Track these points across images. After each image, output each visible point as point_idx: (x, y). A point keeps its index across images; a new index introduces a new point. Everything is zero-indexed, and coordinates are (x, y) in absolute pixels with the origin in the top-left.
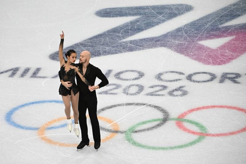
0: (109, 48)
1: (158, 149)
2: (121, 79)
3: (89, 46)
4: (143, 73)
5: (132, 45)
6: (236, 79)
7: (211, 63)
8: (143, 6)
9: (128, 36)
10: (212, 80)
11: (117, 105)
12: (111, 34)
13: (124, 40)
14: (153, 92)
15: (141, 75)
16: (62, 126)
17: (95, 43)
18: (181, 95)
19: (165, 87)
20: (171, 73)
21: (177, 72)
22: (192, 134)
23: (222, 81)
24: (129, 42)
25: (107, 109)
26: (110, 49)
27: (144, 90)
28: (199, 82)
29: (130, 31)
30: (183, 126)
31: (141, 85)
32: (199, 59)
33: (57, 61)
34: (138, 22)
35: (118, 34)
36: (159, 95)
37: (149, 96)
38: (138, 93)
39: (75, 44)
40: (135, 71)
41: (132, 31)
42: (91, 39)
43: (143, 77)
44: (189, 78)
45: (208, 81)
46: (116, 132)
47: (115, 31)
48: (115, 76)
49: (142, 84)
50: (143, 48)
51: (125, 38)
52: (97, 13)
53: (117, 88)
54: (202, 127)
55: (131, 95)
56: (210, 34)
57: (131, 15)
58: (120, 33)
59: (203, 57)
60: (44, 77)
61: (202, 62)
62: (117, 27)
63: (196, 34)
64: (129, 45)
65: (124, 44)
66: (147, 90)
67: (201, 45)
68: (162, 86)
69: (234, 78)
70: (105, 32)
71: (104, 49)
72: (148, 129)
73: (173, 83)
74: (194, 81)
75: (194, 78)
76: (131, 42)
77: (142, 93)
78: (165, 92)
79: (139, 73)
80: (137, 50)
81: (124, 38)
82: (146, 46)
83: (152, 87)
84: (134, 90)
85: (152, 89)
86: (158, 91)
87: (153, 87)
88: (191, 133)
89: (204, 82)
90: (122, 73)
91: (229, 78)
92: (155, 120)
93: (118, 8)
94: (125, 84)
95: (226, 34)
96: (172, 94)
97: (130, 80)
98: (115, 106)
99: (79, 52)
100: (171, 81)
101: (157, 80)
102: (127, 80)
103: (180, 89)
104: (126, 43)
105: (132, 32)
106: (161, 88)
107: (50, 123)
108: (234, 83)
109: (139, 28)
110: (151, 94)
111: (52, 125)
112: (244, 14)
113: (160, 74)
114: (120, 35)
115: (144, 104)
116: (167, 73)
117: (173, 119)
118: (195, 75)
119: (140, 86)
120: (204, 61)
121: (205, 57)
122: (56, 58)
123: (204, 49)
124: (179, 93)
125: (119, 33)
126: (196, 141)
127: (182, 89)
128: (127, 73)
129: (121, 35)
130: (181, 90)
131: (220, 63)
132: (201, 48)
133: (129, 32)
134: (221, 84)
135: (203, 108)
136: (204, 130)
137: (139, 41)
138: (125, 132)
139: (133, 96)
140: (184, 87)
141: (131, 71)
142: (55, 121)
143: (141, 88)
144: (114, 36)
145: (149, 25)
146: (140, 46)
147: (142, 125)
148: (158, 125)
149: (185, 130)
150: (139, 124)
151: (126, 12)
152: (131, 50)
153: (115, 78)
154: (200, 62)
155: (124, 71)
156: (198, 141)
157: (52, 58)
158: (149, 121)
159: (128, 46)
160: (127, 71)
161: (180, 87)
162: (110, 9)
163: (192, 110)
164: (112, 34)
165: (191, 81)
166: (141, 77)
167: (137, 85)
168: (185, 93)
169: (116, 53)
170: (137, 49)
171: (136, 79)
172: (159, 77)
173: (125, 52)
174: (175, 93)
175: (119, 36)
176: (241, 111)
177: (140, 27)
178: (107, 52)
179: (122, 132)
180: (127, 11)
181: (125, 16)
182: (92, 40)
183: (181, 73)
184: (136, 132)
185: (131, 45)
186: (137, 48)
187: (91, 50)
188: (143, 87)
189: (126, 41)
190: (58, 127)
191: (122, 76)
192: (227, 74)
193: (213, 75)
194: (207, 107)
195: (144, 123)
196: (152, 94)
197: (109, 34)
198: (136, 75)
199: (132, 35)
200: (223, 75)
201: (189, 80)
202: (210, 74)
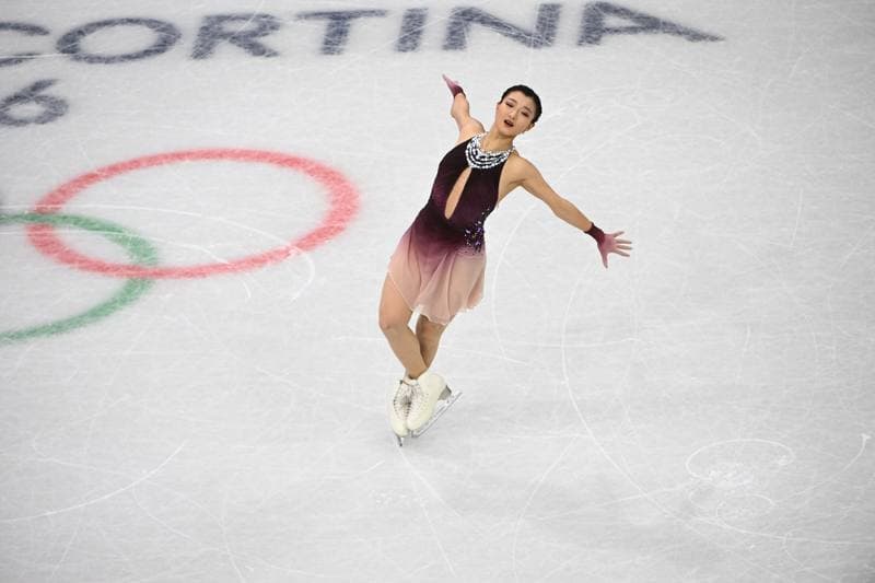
6: (262, 40)
10: (161, 47)
18: (41, 120)
21: (17, 27)
22: (100, 275)
23: (202, 51)
28: (110, 60)
30: (59, 245)
44: (70, 44)
45: (147, 53)
54: (138, 245)
69: (254, 34)
73: (6, 70)
74: (92, 59)
75: (92, 43)
88: (94, 270)
89: (129, 57)
91: (234, 38)
96: (5, 117)
103: (34, 91)
108: (255, 54)
117: (18, 218)
118: (92, 31)
124: (32, 109)
126: (116, 301)
127: (43, 93)
130: (39, 99)
134: (200, 63)
136: (145, 256)
140: (50, 83)
149: (69, 258)
156: (123, 302)
161: (38, 86)
163: (90, 178)
165: (78, 59)
168: (56, 110)
174: (18, 111)
176: (291, 165)
183: (34, 30)
192: (221, 19)
193: (163, 30)
194: (153, 160)
200: (206, 25)
201: (71, 56)
202: (151, 23)
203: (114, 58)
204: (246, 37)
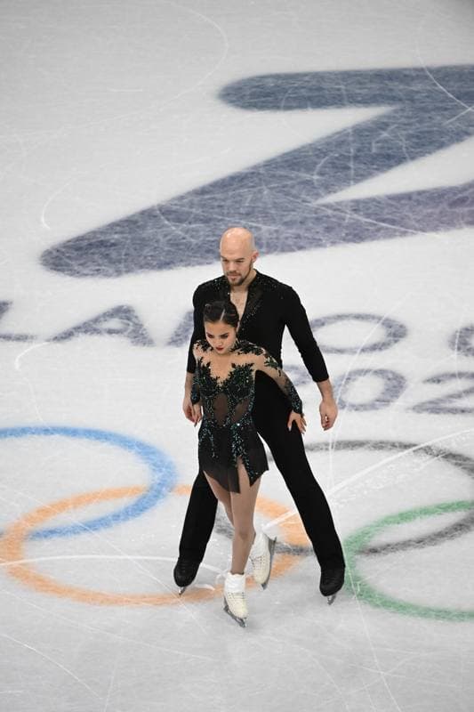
0: (273, 228)
1: (458, 616)
3: (197, 219)
4: (401, 326)
5: (360, 218)
8: (405, 69)
9: (346, 181)
12: (281, 176)
13: (331, 199)
14: (441, 400)
15: (396, 332)
16: (90, 527)
17: (220, 206)
24: (352, 204)
26: (277, 231)
27: (407, 391)
29: (351, 164)
31: (393, 373)
33: (71, 275)
34: (384, 129)
35: (307, 176)
36: (463, 411)
37: (425, 415)
38: (384, 400)
39: (143, 213)
40: (373, 317)
41: (360, 162)
42: (202, 191)
43: (403, 342)
46: (300, 550)
47: (294, 161)
49: (400, 368)
50: (403, 229)
51: (335, 192)
52: (228, 94)
53: (303, 382)
55: (356, 410)
57: (359, 102)
58: (315, 173)
60: (21, 338)
62: (303, 147)
64: (348, 216)
65: (330, 212)
66: (418, 392)
70: (255, 167)
71: (253, 231)
72: (421, 542)
76: (357, 206)
77: (399, 403)
79: (388, 324)
80: (378, 238)
81: (329, 188)
82: (413, 223)
83: (437, 380)
84: (366, 389)
85: (435, 386)
86: (459, 396)
87: (439, 381)
90: (323, 324)
92: (447, 508)
93: (306, 75)
97: (352, 351)
99: (157, 241)
101: (455, 354)
102: (341, 351)
104: (337, 207)
105: (362, 166)
106: (469, 384)
107: (44, 512)
109: (390, 152)
110: (431, 406)
111: (50, 523)
113: (467, 330)
114: (316, 177)
115: (406, 446)
119: (390, 376)
122: (67, 265)
125: (309, 169)
128: (340, 323)
129: (317, 180)
133: (349, 168)
137: (390, 202)
139: (366, 414)
141: (358, 317)
142: (62, 506)
143: (395, 384)
144: (289, 183)
145: (427, 142)
146: (393, 222)
147: (396, 525)
148: (460, 527)
150: (387, 522)
151: (339, 90)
152: (357, 235)
155: (329, 318)
157: (54, 264)
158: (425, 512)
159: (347, 221)
160: (340, 317)
162: (277, 77)
164: (283, 172)
166: (396, 341)
167: (380, 373)
169: (301, 248)
170: (379, 234)
171: (375, 348)
172: (463, 340)
173: (333, 243)
175: (308, 183)
177: (389, 149)
178: (264, 242)
180: (342, 87)
181: (332, 105)
182: (207, 196)
184: (374, 551)
185: (355, 216)
186: (378, 230)
187: (202, 233)
188: (402, 378)
189: (339, 203)
190: (75, 530)
195: (405, 517)
196: (434, 407)
197: (274, 176)
198: (374, 333)
199: (361, 177)
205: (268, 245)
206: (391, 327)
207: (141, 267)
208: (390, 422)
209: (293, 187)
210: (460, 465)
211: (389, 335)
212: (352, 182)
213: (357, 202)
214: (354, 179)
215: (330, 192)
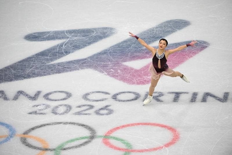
0: (38, 70)
2: (50, 100)
4: (70, 94)
5: (60, 67)
6: (159, 98)
7: (135, 83)
8: (70, 30)
9: (56, 59)
10: (136, 99)
11: (46, 124)
13: (52, 63)
15: (69, 95)
17: (25, 65)
18: (107, 114)
19: (92, 107)
20: (97, 93)
21: (103, 92)
22: (119, 151)
24: (57, 64)
25: (37, 128)
26: (39, 71)
27: (72, 110)
28: (124, 101)
30: (110, 143)
32: (123, 79)
35: (46, 57)
36: (86, 114)
37: (77, 116)
38: (66, 112)
39: (6, 67)
40: (63, 92)
41: (59, 53)
43: (71, 98)
44: (115, 97)
45: (133, 100)
46: (46, 150)
47: (43, 54)
48: (44, 97)
49: (70, 104)
51: (53, 61)
52: (26, 38)
54: (128, 144)
55: (60, 115)
56: (134, 55)
59: (128, 77)
61: (127, 82)
62: (45, 50)
63: (120, 56)
65: (52, 66)
66: (75, 110)
67: (125, 66)
68: (88, 105)
69: (158, 96)
71: (33, 71)
72: (76, 147)
73: (99, 102)
74: (120, 101)
75: (120, 97)
76: (59, 64)
77: (70, 113)
78: (92, 111)
79: (67, 93)
80: (64, 72)
81: (52, 60)
82: (73, 68)
83: (79, 107)
85: (79, 108)
86: (85, 110)
87: (80, 107)
89: (128, 101)
90: (51, 94)
92: (83, 138)
93: (45, 32)
94: (53, 104)
95: (149, 55)
96: (99, 113)
97: (58, 100)
98: (44, 125)
100: (97, 101)
101: (84, 100)
102: (56, 100)
104: (54, 65)
106: (87, 107)
108: (158, 101)
112: (166, 36)
113: (86, 94)
115: (72, 123)
116: (94, 93)
117: (100, 137)
118: (120, 94)
119: (68, 106)
120: (129, 81)
121: (129, 77)
123: (128, 70)
124: (105, 112)
125: (47, 56)
127: (108, 108)
128: (55, 93)
129: (49, 58)
130: (107, 109)
131: (144, 82)
132: (126, 69)
133: (57, 55)
135: (128, 125)
136: (129, 147)
137: (67, 63)
138: (54, 150)
139: (62, 116)
140: (110, 106)
141: (60, 92)
143: (69, 108)
146: (68, 68)
147: (70, 143)
148: (86, 143)
149: (112, 146)
150: (68, 142)
151: (54, 36)
152: (59, 72)
153: (44, 98)
154: (125, 82)
155: (52, 92)
158: (77, 139)
159: (56, 68)
160: (55, 92)
161: (107, 106)
162: (38, 33)
163: (118, 128)
164: (40, 56)
165: (116, 100)
166: (69, 98)
167: (65, 105)
168: (111, 112)
169: (45, 75)
171: (64, 99)
172: (85, 96)
173: (53, 74)
174: (102, 112)
175: (47, 59)
176: (164, 127)
178: (36, 74)
179: (51, 150)
180: (55, 35)
181: (52, 39)
183: (107, 93)
184: (65, 149)
185: (58, 67)
186: (64, 70)
187: (20, 72)
188: (71, 106)
189: (54, 64)
191: (51, 97)
193: (136, 95)
194: (133, 125)
195: (72, 141)
196: (79, 113)
198: (64, 96)
199: (59, 57)
200: (147, 94)
201: (115, 99)
202: (134, 93)
203: (125, 100)
204: (156, 97)
205: (37, 75)
206: (68, 94)
207: (6, 81)
208: (68, 118)
209: (43, 60)
210: (86, 127)
211: (67, 96)
212: (57, 59)
213: (59, 63)
214: (58, 58)
215: (52, 61)
